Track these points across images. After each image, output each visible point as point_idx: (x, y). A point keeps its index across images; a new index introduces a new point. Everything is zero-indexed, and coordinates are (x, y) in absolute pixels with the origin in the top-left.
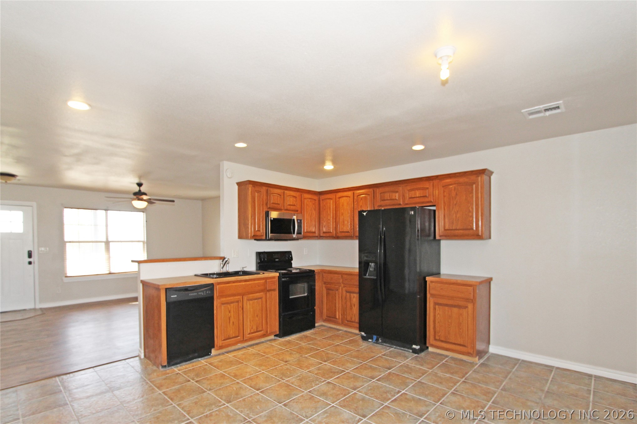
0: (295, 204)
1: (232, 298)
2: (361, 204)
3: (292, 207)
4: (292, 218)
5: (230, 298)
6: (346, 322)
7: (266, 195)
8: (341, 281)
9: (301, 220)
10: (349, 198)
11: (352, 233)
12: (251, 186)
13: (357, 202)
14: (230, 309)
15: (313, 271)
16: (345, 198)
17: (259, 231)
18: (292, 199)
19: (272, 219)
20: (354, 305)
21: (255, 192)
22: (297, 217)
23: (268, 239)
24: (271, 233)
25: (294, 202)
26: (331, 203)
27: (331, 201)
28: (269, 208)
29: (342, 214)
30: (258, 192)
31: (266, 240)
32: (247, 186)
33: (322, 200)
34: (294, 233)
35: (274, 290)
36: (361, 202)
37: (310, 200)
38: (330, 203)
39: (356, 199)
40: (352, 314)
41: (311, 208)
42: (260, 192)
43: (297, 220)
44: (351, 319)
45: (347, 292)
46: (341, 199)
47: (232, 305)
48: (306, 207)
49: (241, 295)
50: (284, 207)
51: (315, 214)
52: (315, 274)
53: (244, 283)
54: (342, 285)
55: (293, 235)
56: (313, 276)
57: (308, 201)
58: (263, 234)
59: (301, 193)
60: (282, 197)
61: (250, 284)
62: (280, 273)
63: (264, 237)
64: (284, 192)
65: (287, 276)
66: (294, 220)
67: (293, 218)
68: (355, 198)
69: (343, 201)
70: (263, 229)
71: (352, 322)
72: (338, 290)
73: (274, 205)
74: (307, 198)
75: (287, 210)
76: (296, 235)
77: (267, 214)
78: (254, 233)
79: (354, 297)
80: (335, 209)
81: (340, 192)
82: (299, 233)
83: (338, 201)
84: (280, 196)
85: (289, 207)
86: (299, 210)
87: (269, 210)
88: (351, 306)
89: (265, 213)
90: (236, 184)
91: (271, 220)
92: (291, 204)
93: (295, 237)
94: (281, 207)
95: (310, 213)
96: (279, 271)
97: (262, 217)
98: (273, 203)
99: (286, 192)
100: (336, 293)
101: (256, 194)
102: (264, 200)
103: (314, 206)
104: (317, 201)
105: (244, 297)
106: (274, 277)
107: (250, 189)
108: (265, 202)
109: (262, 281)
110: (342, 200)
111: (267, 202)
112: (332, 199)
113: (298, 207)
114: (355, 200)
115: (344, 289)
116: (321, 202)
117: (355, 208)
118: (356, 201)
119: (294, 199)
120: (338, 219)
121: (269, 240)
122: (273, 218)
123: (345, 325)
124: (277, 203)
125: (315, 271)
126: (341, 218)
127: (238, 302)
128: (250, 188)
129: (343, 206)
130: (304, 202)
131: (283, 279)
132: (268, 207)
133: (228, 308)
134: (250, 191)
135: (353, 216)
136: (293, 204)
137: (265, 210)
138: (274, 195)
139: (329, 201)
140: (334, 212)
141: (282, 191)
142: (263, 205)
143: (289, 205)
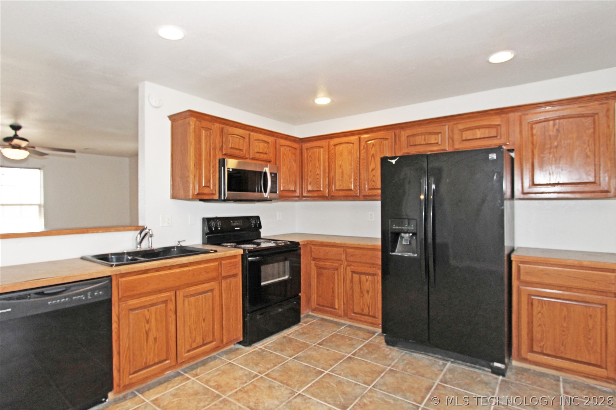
0: (267, 153)
1: (152, 297)
2: (373, 151)
3: (262, 155)
4: (262, 171)
5: (148, 298)
6: (353, 314)
7: (220, 136)
8: (343, 257)
9: (276, 174)
10: (351, 145)
11: (357, 191)
12: (195, 119)
13: (365, 150)
14: (148, 317)
15: (298, 244)
16: (344, 145)
17: (207, 186)
18: (262, 145)
19: (231, 170)
20: (368, 292)
21: (202, 129)
22: (270, 169)
23: (223, 199)
24: (228, 190)
25: (266, 149)
26: (322, 154)
27: (322, 150)
28: (225, 155)
29: (340, 167)
30: (206, 129)
31: (220, 200)
32: (188, 119)
33: (307, 149)
34: (265, 191)
35: (235, 276)
36: (373, 149)
37: (288, 148)
38: (319, 153)
39: (364, 146)
40: (363, 304)
41: (290, 159)
42: (211, 129)
43: (271, 174)
44: (362, 310)
45: (353, 272)
46: (337, 147)
47: (153, 309)
48: (283, 156)
49: (172, 290)
50: (249, 154)
51: (295, 166)
52: (300, 249)
53: (177, 270)
54: (346, 263)
55: (264, 194)
56: (296, 250)
57: (285, 150)
58: (214, 192)
59: (276, 138)
60: (247, 140)
61: (189, 271)
62: (244, 250)
63: (217, 197)
64: (250, 134)
65: (256, 254)
66: (265, 173)
67: (264, 171)
68: (363, 144)
69: (341, 149)
70: (214, 185)
71: (364, 315)
72: (337, 269)
73: (232, 150)
74: (285, 146)
75: (253, 159)
76: (268, 195)
77: (222, 163)
78: (199, 189)
79: (367, 280)
80: (327, 160)
81: (336, 137)
82: (273, 191)
83: (333, 149)
84: (243, 139)
85: (257, 155)
86: (273, 160)
87: (224, 157)
88: (362, 292)
89: (218, 161)
90: (168, 119)
91: (228, 171)
92: (261, 151)
93: (267, 197)
94: (246, 153)
95: (289, 165)
96: (243, 246)
97: (213, 167)
98: (231, 148)
99: (252, 134)
100: (334, 274)
101: (204, 132)
102: (217, 142)
103: (294, 156)
104: (298, 152)
105: (178, 292)
106: (235, 257)
107: (192, 123)
108: (218, 145)
109: (212, 264)
110: (339, 148)
111: (222, 146)
112: (322, 147)
113: (271, 156)
114: (362, 148)
115: (348, 268)
116: (305, 151)
117: (362, 157)
118: (364, 148)
119: (266, 145)
120: (332, 174)
121: (225, 201)
122: (233, 169)
123: (350, 318)
124: (238, 148)
125: (301, 244)
126: (338, 171)
127: (165, 302)
128: (192, 121)
129: (341, 155)
130: (280, 150)
131: (249, 259)
132: (224, 152)
133: (145, 316)
134: (192, 127)
135: (358, 168)
136: (265, 152)
137: (219, 156)
138: (233, 137)
139: (317, 150)
140: (327, 164)
141: (248, 132)
142: (215, 149)
143: (257, 152)
